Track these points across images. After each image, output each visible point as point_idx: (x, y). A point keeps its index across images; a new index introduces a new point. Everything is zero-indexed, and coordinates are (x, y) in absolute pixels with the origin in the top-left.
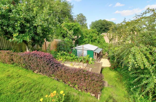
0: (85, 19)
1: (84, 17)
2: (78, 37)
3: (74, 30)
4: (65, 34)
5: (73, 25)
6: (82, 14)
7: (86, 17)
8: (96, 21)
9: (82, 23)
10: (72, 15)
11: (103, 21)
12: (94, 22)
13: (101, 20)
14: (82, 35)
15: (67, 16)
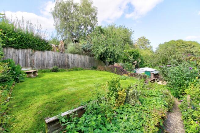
0: (149, 42)
1: (147, 40)
2: (138, 62)
3: (134, 56)
4: (126, 60)
5: (133, 52)
6: (144, 37)
7: (149, 40)
8: (165, 43)
9: (144, 47)
10: (132, 39)
11: (177, 43)
12: (162, 44)
13: (173, 41)
14: (142, 60)
15: (127, 42)
